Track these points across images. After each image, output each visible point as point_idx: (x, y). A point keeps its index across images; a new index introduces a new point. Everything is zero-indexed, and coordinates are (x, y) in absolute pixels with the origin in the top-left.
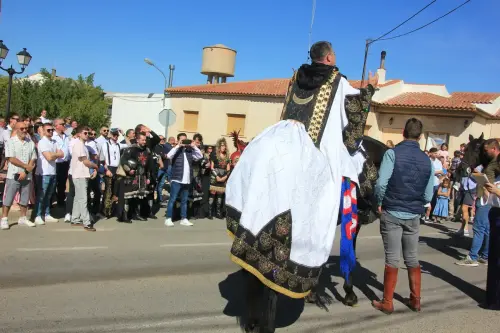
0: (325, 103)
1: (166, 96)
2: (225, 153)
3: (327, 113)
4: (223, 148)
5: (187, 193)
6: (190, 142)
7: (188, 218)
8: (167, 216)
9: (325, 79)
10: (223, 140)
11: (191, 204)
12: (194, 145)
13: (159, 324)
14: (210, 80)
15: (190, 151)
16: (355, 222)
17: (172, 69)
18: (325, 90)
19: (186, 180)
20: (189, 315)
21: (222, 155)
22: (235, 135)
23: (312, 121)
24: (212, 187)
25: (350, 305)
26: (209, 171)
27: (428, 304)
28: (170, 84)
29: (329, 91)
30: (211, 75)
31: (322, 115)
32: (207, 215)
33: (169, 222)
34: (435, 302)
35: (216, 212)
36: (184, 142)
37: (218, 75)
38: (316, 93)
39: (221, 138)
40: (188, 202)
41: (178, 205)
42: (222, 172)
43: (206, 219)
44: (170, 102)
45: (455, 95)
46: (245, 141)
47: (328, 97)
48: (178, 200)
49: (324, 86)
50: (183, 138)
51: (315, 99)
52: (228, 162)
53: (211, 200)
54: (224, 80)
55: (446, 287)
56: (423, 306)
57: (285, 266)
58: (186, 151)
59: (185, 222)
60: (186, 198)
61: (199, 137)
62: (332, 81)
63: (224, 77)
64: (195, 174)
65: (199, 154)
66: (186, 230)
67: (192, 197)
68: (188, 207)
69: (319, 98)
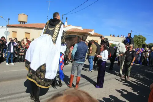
0: (58, 30)
1: (7, 27)
2: (24, 43)
3: (58, 33)
4: (23, 42)
5: (12, 55)
6: (13, 40)
7: (13, 62)
8: (7, 62)
9: (58, 23)
10: (23, 40)
11: (14, 58)
12: (15, 41)
13: (2, 98)
14: (20, 23)
15: (13, 43)
16: (63, 65)
17: (9, 19)
18: (58, 26)
19: (12, 51)
20: (12, 94)
21: (23, 44)
22: (27, 38)
23: (54, 35)
24: (20, 53)
25: (60, 86)
26: (19, 49)
27: (81, 84)
28: (8, 23)
29: (59, 27)
30: (21, 22)
31: (57, 33)
32: (19, 61)
33: (7, 64)
34: (82, 83)
35: (22, 60)
36: (11, 40)
37: (22, 22)
38: (55, 27)
39: (22, 39)
40: (13, 58)
41: (10, 59)
42: (23, 49)
43: (19, 62)
44: (8, 29)
45: (84, 30)
46: (30, 40)
47: (58, 28)
48: (10, 57)
49: (57, 25)
50: (11, 39)
51: (55, 29)
52: (25, 46)
53: (20, 57)
54: (24, 23)
55: (83, 79)
56: (79, 85)
57: (44, 80)
58: (12, 43)
59: (12, 64)
60: (12, 57)
61: (16, 39)
62: (60, 24)
63: (24, 22)
64: (15, 50)
65: (16, 44)
66: (12, 66)
67: (14, 56)
68: (13, 59)
69: (56, 28)
